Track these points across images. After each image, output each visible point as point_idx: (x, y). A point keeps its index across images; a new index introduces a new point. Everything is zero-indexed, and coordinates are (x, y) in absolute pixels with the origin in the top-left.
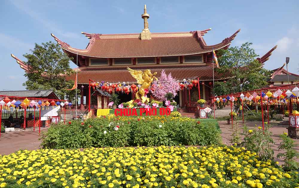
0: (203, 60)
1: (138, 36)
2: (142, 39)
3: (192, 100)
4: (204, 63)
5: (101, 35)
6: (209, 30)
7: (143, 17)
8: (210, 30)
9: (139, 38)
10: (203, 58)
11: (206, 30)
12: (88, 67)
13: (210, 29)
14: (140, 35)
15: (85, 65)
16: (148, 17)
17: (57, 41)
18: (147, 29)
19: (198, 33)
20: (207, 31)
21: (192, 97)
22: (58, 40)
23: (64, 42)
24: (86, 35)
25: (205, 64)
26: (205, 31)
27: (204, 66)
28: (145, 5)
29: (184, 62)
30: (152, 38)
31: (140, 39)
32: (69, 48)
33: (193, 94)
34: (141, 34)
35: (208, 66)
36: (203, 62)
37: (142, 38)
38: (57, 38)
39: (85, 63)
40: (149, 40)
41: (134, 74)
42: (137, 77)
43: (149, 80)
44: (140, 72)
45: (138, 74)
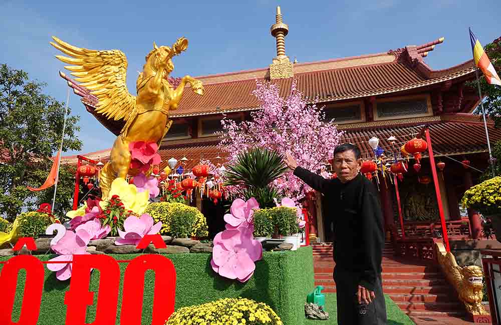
0: (430, 109)
1: (262, 75)
2: (272, 77)
3: (408, 219)
4: (435, 115)
6: (439, 43)
7: (275, 33)
8: (442, 42)
10: (429, 104)
11: (430, 43)
13: (441, 40)
14: (267, 71)
16: (285, 32)
17: (71, 87)
18: (282, 57)
19: (408, 50)
20: (433, 47)
21: (408, 212)
25: (438, 119)
26: (428, 46)
27: (436, 123)
28: (279, 8)
29: (376, 118)
30: (295, 74)
31: (268, 78)
33: (411, 204)
34: (269, 69)
35: (447, 122)
36: (431, 114)
37: (271, 75)
40: (289, 79)
41: (85, 68)
42: (100, 83)
43: (150, 90)
44: (111, 56)
45: (106, 67)
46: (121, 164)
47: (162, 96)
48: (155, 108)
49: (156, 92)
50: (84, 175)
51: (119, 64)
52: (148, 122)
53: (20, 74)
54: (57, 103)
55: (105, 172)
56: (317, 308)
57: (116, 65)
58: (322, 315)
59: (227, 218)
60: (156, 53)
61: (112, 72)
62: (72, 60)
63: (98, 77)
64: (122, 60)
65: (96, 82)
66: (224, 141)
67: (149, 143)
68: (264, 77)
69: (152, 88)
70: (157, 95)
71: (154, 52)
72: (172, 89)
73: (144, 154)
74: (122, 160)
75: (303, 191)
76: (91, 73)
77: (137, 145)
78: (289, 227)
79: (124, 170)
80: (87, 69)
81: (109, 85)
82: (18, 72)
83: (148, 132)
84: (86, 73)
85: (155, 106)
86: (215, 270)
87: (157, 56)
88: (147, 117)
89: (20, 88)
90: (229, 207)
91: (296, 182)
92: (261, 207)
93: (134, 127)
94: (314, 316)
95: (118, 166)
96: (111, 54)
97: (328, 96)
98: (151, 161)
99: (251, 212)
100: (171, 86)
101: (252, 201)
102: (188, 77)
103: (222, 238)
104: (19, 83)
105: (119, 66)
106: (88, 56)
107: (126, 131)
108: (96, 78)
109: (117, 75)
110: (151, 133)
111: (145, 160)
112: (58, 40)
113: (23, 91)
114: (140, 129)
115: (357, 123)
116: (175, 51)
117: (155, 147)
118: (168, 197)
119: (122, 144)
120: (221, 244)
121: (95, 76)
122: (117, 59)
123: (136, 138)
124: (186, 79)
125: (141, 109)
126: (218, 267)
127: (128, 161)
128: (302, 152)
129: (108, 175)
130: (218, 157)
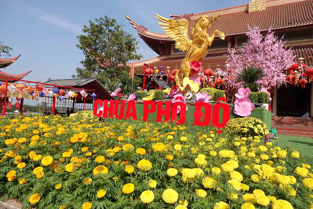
1: (243, 9)
5: (192, 15)
9: (245, 11)
12: (170, 57)
14: (246, 6)
15: (165, 53)
22: (134, 23)
23: (141, 26)
24: (174, 18)
30: (266, 8)
31: (247, 12)
32: (146, 32)
34: (248, 5)
37: (249, 10)
38: (132, 20)
39: (165, 51)
40: (262, 11)
41: (170, 27)
42: (176, 34)
43: (201, 38)
44: (182, 22)
45: (179, 27)
46: (187, 71)
47: (205, 41)
48: (202, 46)
49: (203, 39)
50: (147, 73)
51: (185, 25)
52: (199, 52)
53: (113, 21)
54: (129, 35)
55: (177, 74)
56: (273, 135)
57: (183, 26)
58: (275, 138)
59: (236, 95)
60: (202, 19)
61: (182, 29)
62: (164, 24)
63: (176, 32)
64: (186, 23)
65: (175, 34)
66: (229, 59)
67: (198, 62)
68: (244, 10)
69: (201, 37)
70: (203, 40)
71: (201, 18)
72: (209, 36)
73: (196, 67)
74: (187, 69)
75: (269, 86)
76: (172, 30)
77: (193, 63)
78: (265, 100)
79: (188, 74)
80: (171, 28)
81: (180, 36)
82: (113, 19)
83: (197, 57)
84: (170, 30)
85: (202, 45)
86: (235, 113)
87: (202, 21)
88: (198, 50)
89: (113, 28)
90: (237, 91)
91: (266, 81)
92: (252, 91)
93: (192, 55)
94: (272, 137)
95: (185, 72)
96: (182, 21)
97: (289, 24)
98: (199, 70)
99: (248, 93)
100: (208, 35)
101: (248, 89)
102: (217, 30)
103: (238, 102)
104: (112, 25)
105: (185, 26)
106: (171, 22)
107: (188, 56)
108: (175, 32)
109: (184, 30)
110: (199, 58)
111: (196, 69)
112: (158, 15)
113: (114, 30)
114: (195, 55)
115: (309, 41)
116: (214, 20)
117: (200, 63)
118: (207, 86)
119: (186, 62)
120: (238, 105)
121: (174, 32)
122: (184, 23)
123: (192, 60)
124: (216, 32)
125: (195, 46)
126: (236, 112)
127: (190, 70)
128: (271, 66)
129: (179, 75)
130: (218, 65)
